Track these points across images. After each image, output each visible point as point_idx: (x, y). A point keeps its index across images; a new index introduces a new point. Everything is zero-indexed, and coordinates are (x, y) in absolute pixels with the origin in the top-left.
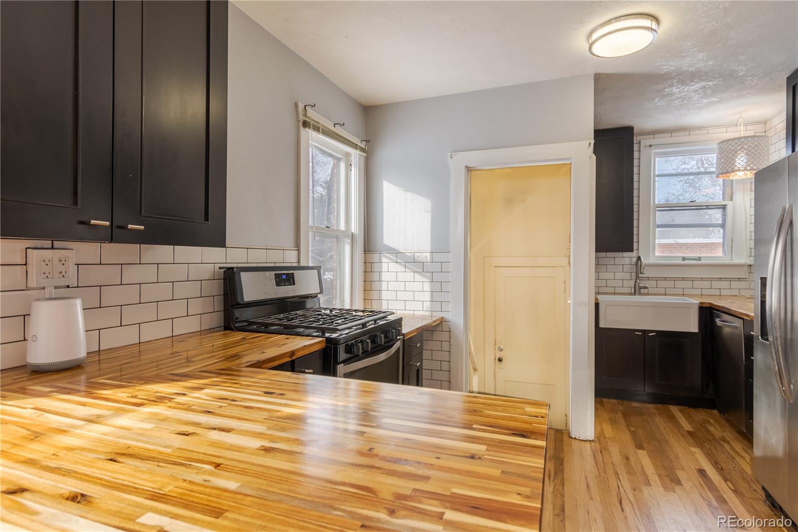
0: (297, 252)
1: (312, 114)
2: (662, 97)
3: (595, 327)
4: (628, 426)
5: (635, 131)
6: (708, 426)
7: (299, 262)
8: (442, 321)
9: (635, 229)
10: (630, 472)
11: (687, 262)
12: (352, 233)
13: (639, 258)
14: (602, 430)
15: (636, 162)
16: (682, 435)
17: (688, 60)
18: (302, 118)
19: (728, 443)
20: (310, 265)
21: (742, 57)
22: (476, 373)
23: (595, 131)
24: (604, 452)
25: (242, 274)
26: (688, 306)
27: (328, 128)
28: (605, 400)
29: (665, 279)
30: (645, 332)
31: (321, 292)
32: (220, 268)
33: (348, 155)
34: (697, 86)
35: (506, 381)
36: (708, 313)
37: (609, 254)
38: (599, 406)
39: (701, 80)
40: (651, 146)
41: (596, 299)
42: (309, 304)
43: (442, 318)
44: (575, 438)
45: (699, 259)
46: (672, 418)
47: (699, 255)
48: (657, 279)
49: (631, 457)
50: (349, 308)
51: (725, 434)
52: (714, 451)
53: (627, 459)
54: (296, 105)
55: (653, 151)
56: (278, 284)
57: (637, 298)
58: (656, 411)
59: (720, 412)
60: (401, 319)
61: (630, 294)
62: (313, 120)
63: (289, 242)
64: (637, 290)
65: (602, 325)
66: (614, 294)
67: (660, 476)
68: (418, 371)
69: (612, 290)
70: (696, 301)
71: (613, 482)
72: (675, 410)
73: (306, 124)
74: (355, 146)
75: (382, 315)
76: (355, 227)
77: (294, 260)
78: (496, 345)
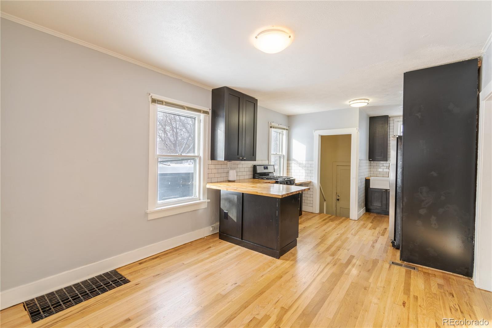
0: (268, 161)
1: (273, 124)
5: (390, 116)
7: (269, 164)
8: (310, 182)
9: (389, 153)
12: (284, 155)
14: (363, 219)
15: (391, 128)
18: (270, 126)
20: (272, 164)
22: (325, 202)
24: (358, 222)
25: (257, 166)
27: (277, 127)
30: (386, 190)
31: (274, 172)
32: (253, 165)
33: (282, 132)
35: (340, 208)
40: (398, 121)
41: (368, 178)
42: (270, 175)
43: (311, 181)
44: (351, 219)
49: (366, 224)
50: (282, 176)
53: (364, 224)
54: (269, 122)
56: (264, 169)
57: (384, 178)
60: (295, 179)
62: (273, 126)
63: (266, 159)
65: (371, 187)
66: (377, 176)
67: (371, 228)
68: (301, 195)
73: (271, 127)
74: (284, 129)
76: (285, 153)
77: (268, 163)
78: (336, 194)
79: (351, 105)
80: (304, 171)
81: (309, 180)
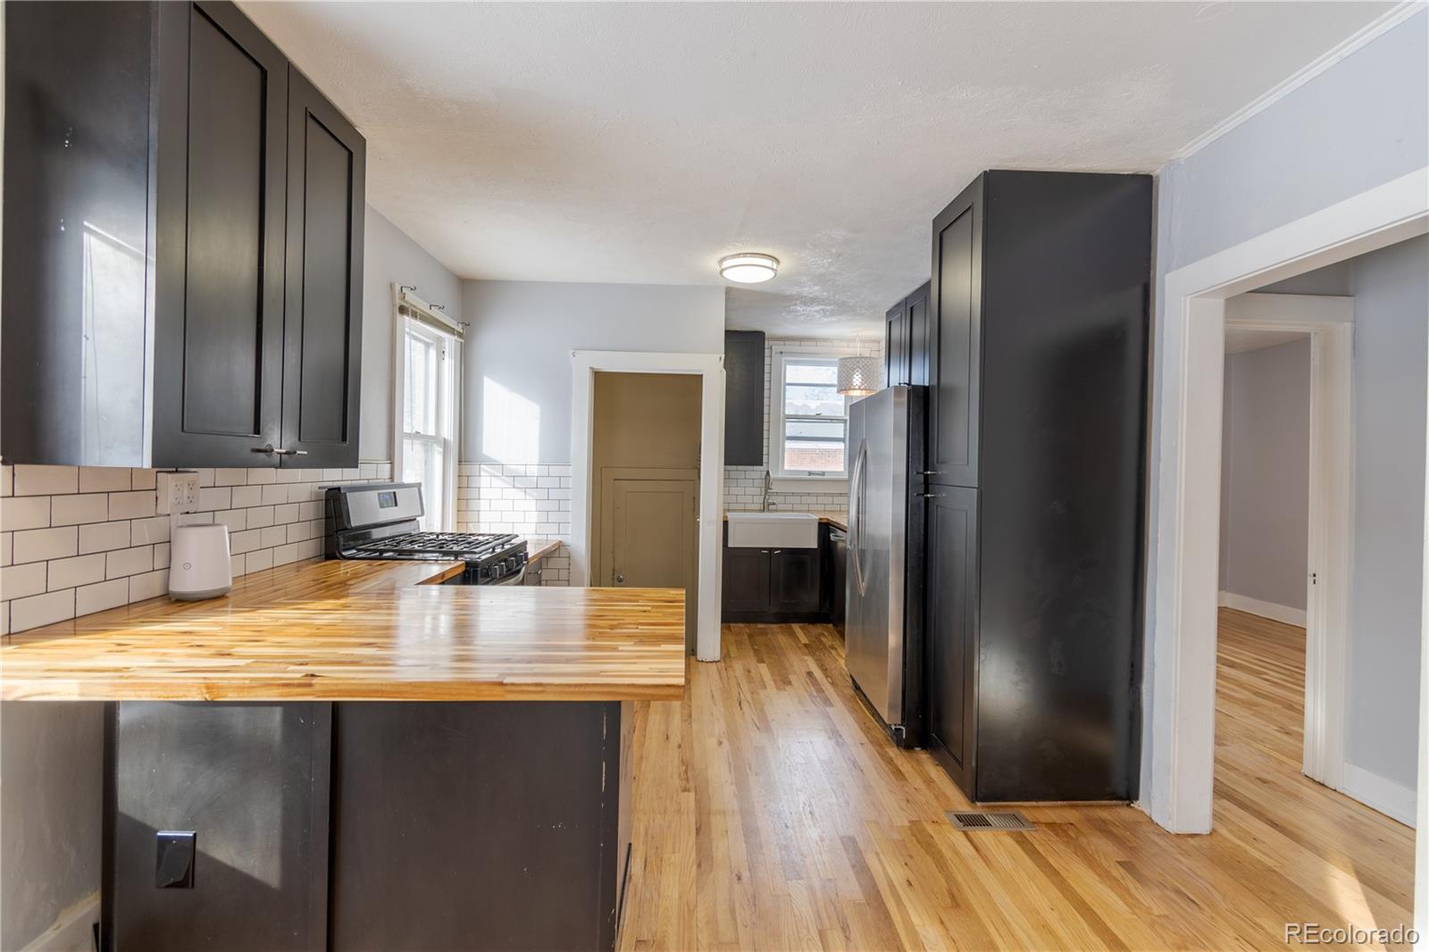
0: (389, 465)
1: (412, 299)
2: (790, 312)
3: (723, 546)
4: (752, 645)
5: (766, 336)
6: (823, 639)
7: (392, 478)
8: (562, 545)
9: (765, 441)
10: (750, 680)
11: (812, 477)
12: (445, 439)
13: (768, 473)
14: (728, 651)
15: (767, 369)
16: (799, 648)
17: (806, 289)
18: (398, 302)
19: (836, 649)
20: (407, 482)
21: (849, 294)
23: (726, 331)
24: (729, 669)
25: (349, 494)
26: (808, 522)
27: (425, 312)
28: (732, 625)
29: (793, 494)
30: (771, 550)
31: (422, 514)
32: (320, 488)
33: (439, 339)
34: (817, 308)
36: (826, 528)
37: (740, 467)
38: (725, 631)
39: (819, 304)
40: (781, 353)
41: (725, 517)
43: (560, 542)
44: (702, 661)
45: (823, 474)
46: (792, 634)
47: (823, 470)
48: (785, 495)
49: (753, 671)
51: (834, 643)
52: (823, 657)
53: (749, 672)
54: (392, 286)
55: (783, 359)
56: (381, 505)
57: (766, 515)
58: (779, 630)
59: (834, 625)
60: (526, 543)
61: (760, 511)
62: (411, 305)
63: (382, 454)
64: (766, 507)
65: (730, 545)
66: (745, 510)
67: (775, 681)
69: (742, 507)
70: (816, 517)
71: (735, 691)
72: (796, 627)
73: (403, 310)
74: (451, 331)
75: (506, 539)
76: (449, 431)
77: (387, 475)
78: (613, 575)
79: (725, 274)
80: (532, 505)
81: (555, 539)
